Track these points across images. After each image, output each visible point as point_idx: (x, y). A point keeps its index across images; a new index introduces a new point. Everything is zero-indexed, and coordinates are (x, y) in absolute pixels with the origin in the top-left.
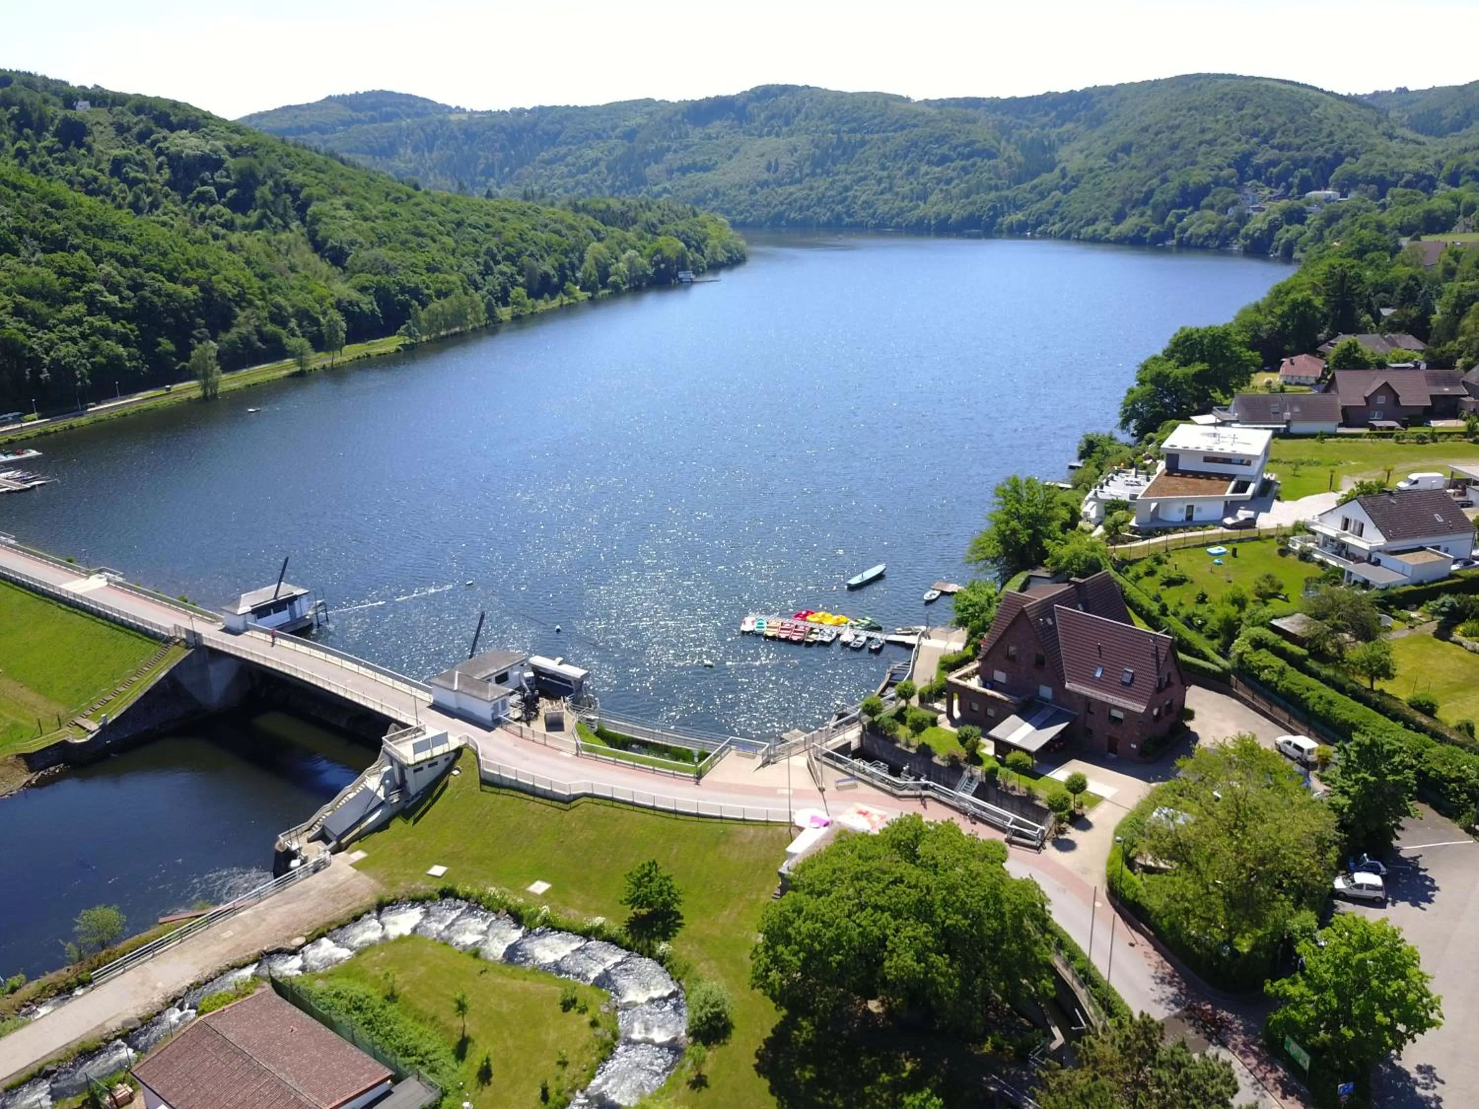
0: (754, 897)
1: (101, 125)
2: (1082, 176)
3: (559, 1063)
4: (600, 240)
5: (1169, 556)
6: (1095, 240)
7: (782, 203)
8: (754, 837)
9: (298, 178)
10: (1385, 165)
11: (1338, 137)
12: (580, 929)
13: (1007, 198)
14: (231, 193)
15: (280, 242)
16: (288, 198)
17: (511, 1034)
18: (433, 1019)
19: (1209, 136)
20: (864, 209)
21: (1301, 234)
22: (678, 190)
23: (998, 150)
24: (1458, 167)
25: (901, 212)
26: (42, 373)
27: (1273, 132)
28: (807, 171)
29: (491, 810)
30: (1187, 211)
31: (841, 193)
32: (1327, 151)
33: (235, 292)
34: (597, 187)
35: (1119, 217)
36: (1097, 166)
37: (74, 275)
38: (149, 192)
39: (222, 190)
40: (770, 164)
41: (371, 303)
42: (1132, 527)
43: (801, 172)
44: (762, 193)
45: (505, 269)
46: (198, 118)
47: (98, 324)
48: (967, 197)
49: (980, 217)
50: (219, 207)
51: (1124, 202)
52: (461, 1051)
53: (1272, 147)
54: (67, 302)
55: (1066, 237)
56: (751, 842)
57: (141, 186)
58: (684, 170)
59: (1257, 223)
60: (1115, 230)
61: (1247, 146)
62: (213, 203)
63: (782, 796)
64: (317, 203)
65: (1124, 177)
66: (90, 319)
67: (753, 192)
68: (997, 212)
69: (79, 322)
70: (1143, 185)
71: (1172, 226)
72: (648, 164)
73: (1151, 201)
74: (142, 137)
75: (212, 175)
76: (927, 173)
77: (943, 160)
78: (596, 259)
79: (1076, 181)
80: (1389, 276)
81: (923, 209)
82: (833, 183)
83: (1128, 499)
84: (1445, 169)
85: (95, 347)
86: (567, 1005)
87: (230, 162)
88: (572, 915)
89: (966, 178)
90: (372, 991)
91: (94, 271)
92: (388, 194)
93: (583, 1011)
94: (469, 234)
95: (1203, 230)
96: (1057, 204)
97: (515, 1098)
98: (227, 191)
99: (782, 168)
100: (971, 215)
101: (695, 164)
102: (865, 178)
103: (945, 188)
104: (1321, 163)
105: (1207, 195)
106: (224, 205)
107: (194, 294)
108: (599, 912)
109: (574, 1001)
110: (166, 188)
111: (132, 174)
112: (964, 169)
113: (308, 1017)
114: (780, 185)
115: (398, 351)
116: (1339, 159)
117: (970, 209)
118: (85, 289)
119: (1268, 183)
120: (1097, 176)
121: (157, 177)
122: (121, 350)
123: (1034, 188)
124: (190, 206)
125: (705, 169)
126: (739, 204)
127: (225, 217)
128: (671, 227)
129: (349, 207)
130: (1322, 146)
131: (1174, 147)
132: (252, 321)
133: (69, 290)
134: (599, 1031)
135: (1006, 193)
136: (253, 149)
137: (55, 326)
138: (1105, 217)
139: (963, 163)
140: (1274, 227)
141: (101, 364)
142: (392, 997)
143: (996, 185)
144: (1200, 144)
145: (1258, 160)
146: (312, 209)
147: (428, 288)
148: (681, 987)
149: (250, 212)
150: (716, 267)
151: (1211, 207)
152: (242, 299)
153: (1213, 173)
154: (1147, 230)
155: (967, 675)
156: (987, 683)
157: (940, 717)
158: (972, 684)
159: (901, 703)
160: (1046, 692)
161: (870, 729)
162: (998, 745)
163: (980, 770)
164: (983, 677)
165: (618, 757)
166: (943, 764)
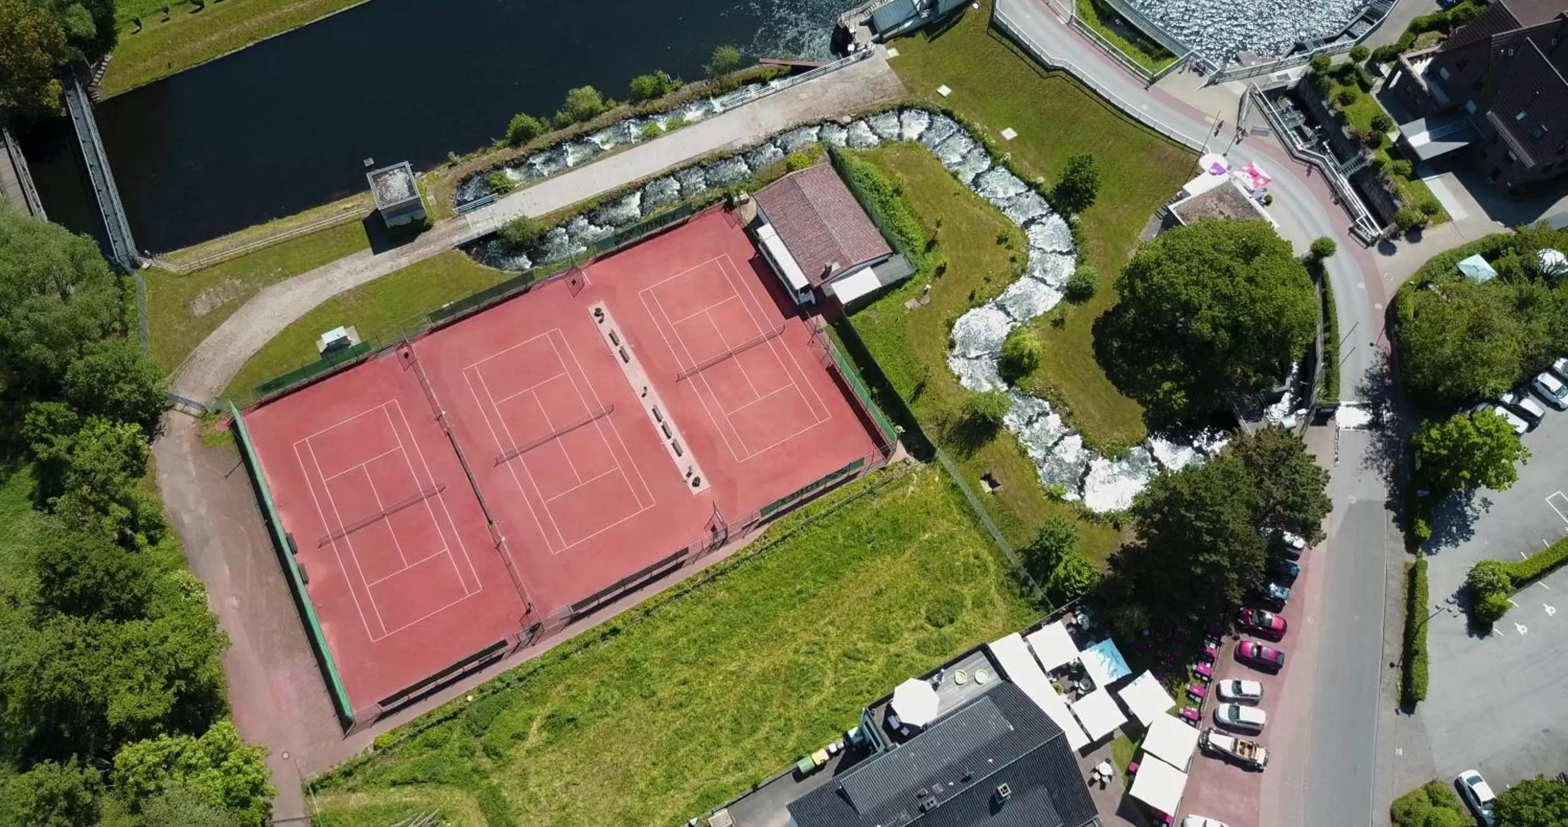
0: (1150, 201)
3: (985, 278)
8: (1170, 155)
12: (1027, 179)
17: (963, 248)
18: (920, 218)
29: (993, 53)
52: (931, 245)
56: (1166, 158)
63: (1208, 124)
86: (1001, 240)
88: (1024, 166)
90: (887, 182)
93: (1009, 248)
97: (955, 292)
108: (1043, 171)
109: (1006, 240)
113: (850, 194)
134: (1016, 265)
142: (898, 192)
148: (1076, 250)
155: (1421, 58)
156: (1430, 73)
157: (1379, 82)
158: (1419, 69)
159: (1350, 60)
160: (1471, 107)
161: (1309, 80)
162: (1402, 138)
163: (1372, 156)
164: (1430, 66)
165: (1099, 39)
166: (1348, 136)
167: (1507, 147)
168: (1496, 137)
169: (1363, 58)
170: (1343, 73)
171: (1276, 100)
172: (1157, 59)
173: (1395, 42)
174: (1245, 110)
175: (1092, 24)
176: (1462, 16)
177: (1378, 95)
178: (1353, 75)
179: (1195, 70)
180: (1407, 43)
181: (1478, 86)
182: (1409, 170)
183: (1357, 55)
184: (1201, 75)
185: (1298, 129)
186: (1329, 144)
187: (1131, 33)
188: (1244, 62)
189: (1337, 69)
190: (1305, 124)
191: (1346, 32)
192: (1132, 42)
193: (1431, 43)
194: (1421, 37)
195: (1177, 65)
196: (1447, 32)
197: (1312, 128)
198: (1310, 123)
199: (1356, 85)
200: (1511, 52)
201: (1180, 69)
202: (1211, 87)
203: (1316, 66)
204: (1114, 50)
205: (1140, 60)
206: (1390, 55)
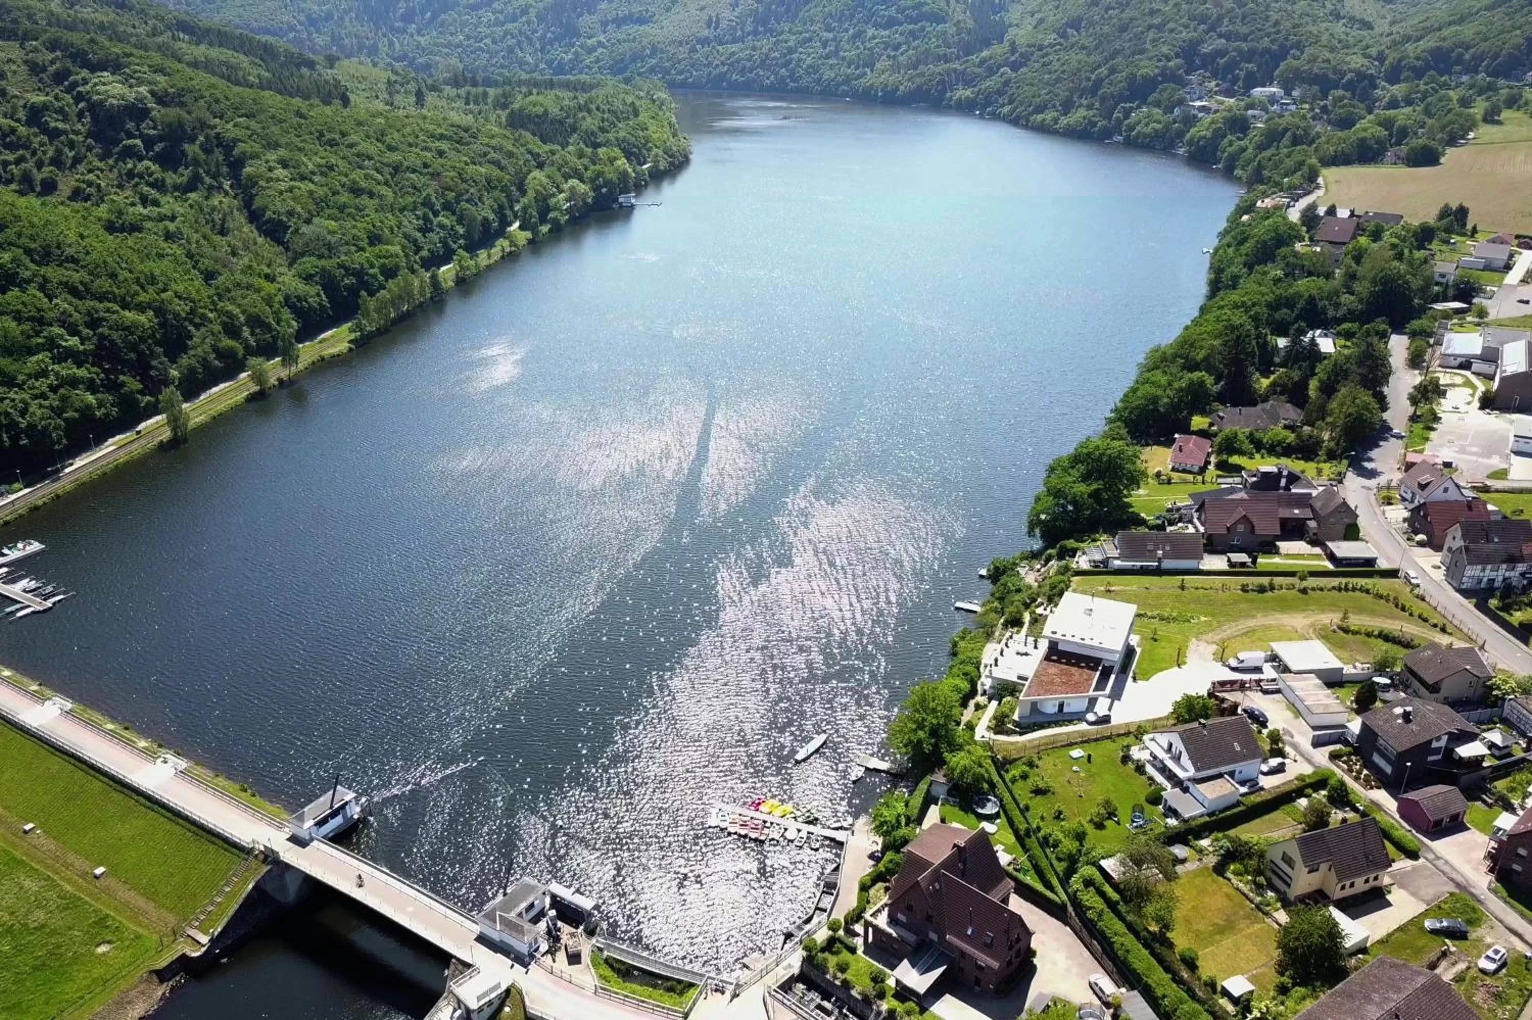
1: (14, 62)
2: (1032, 54)
4: (540, 166)
5: (1040, 759)
6: (1044, 130)
7: (723, 64)
9: (229, 130)
10: (1328, 61)
11: (1286, 25)
13: (955, 70)
14: (158, 147)
15: (214, 209)
16: (218, 155)
19: (1157, 21)
20: (809, 74)
21: (1244, 150)
22: (613, 45)
23: (947, 14)
24: (1400, 60)
25: (847, 81)
26: (21, 439)
27: (1220, 19)
28: (749, 28)
30: (1134, 105)
31: (785, 56)
32: (1272, 42)
33: (187, 308)
34: (527, 38)
35: (1067, 107)
36: (1046, 43)
37: (31, 319)
38: (72, 145)
39: (149, 142)
40: (710, 19)
41: (318, 295)
42: (1015, 721)
43: (742, 29)
44: (702, 50)
45: (446, 222)
46: (118, 55)
47: (64, 373)
48: (915, 68)
49: (928, 91)
50: (146, 163)
51: (1072, 91)
53: (1220, 36)
54: (31, 352)
55: (1015, 121)
57: (63, 138)
58: (619, 22)
59: (1201, 130)
60: (1064, 121)
61: (1195, 35)
62: (141, 159)
64: (250, 162)
65: (1075, 58)
66: (57, 367)
67: (693, 50)
68: (945, 85)
69: (44, 373)
70: (1092, 72)
71: (1119, 122)
72: (581, 15)
73: (1100, 93)
74: (60, 77)
75: (138, 126)
76: (874, 37)
77: (890, 23)
78: (537, 191)
79: (1025, 59)
80: (1291, 291)
81: (871, 78)
82: (776, 44)
83: (1015, 679)
84: (1387, 62)
85: (64, 399)
87: (158, 111)
89: (914, 44)
91: (51, 310)
92: (321, 135)
94: (407, 180)
95: (1148, 130)
96: (1006, 83)
98: (154, 144)
99: (724, 24)
100: (919, 88)
101: (631, 14)
102: (810, 40)
103: (893, 54)
104: (1267, 56)
105: (1154, 92)
106: (155, 160)
107: (150, 321)
110: (89, 140)
111: (53, 124)
112: (912, 33)
114: (721, 44)
115: (351, 350)
116: (1283, 53)
117: (918, 80)
118: (45, 334)
119: (1215, 75)
120: (1047, 55)
121: (79, 126)
122: (90, 398)
123: (983, 62)
124: (116, 161)
125: (642, 21)
126: (679, 62)
127: (155, 176)
128: (611, 136)
129: (284, 164)
130: (1268, 35)
131: (1123, 29)
132: (208, 340)
133: (29, 337)
135: (956, 65)
136: (180, 95)
137: (24, 383)
138: (1054, 106)
139: (911, 27)
140: (1218, 135)
141: (74, 419)
143: (945, 55)
144: (1149, 28)
145: (1206, 49)
146: (248, 170)
147: (372, 266)
149: (181, 169)
150: (658, 176)
151: (1158, 104)
152: (195, 317)
153: (1160, 64)
154: (1094, 124)
155: (879, 911)
156: (892, 921)
157: (859, 942)
158: (882, 921)
159: (830, 933)
160: (933, 936)
161: (809, 961)
162: (898, 982)
163: (884, 1006)
164: (889, 916)
165: (626, 996)
166: (859, 997)
167: (974, 959)
168: (963, 954)
169: (840, 927)
170: (831, 945)
171: (790, 989)
172: (681, 994)
173: (855, 904)
174: (770, 1010)
175: (617, 985)
176: (891, 866)
177: (864, 952)
178: (838, 945)
179: (716, 990)
180: (863, 903)
181: (929, 918)
182: (917, 1009)
183: (833, 927)
184: (723, 993)
185: (819, 1007)
186: (848, 1010)
187: (650, 978)
188: (751, 966)
189: (824, 945)
190: (822, 999)
191: (817, 908)
192: (655, 986)
193: (880, 897)
194: (872, 892)
195: (701, 993)
196: (888, 881)
197: (829, 1001)
198: (826, 996)
199: (845, 951)
200: (937, 885)
201: (703, 996)
202: (735, 1000)
203: (806, 948)
204: (643, 1002)
205: (668, 1000)
206: (856, 916)
